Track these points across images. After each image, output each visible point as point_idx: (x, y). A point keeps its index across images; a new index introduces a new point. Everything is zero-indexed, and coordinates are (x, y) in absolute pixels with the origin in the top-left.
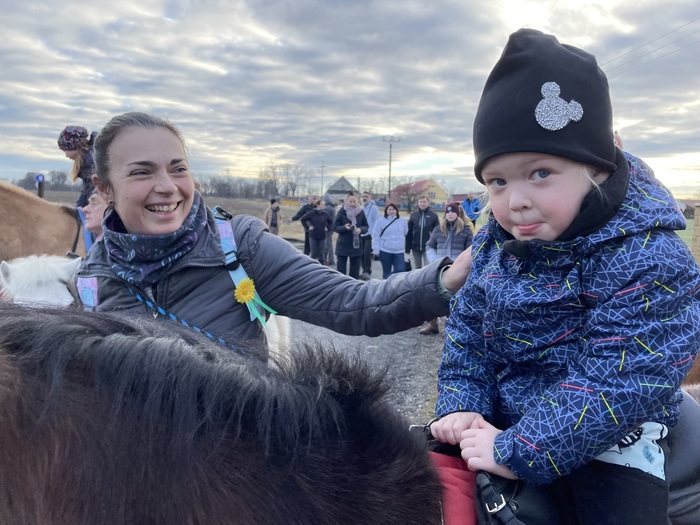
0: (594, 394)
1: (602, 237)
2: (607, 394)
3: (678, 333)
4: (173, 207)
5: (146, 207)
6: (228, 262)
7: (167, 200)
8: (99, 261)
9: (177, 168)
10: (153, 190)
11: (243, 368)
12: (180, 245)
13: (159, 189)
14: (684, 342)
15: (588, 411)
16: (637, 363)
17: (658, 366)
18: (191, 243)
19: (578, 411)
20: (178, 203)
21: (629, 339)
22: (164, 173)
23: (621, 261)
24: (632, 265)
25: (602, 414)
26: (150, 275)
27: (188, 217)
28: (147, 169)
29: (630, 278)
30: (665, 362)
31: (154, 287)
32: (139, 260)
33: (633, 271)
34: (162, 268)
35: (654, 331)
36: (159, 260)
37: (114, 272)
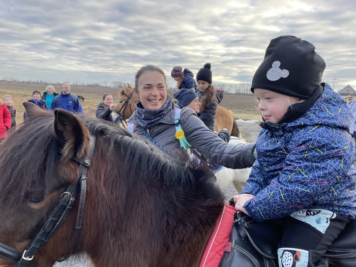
0: (277, 187)
1: (293, 124)
2: (281, 188)
3: (320, 170)
4: (157, 101)
5: (149, 100)
6: (175, 123)
7: (155, 98)
8: (134, 118)
9: (160, 87)
10: (151, 94)
11: (161, 155)
12: (160, 115)
13: (153, 94)
14: (320, 174)
15: (273, 193)
16: (296, 178)
17: (305, 181)
18: (163, 114)
19: (270, 193)
20: (160, 99)
21: (295, 168)
22: (155, 88)
23: (299, 135)
24: (303, 137)
25: (278, 196)
26: (148, 124)
27: (164, 105)
28: (149, 87)
29: (300, 143)
30: (308, 181)
31: (150, 129)
32: (145, 119)
33: (302, 140)
34: (152, 123)
35: (306, 167)
36: (152, 120)
37: (137, 122)
